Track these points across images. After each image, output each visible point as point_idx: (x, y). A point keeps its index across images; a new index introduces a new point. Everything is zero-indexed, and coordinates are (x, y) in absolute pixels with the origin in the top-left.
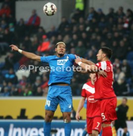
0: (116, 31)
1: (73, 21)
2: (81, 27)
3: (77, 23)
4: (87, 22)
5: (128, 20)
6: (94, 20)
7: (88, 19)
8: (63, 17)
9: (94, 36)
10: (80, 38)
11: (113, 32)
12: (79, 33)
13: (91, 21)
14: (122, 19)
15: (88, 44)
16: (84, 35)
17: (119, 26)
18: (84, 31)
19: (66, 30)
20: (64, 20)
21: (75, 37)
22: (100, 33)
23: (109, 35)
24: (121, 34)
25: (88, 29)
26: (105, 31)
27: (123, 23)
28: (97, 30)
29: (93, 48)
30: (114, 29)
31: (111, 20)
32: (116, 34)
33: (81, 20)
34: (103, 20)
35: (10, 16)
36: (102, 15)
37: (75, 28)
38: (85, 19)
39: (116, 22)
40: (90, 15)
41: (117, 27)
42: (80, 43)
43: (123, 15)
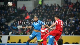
0: (53, 12)
1: (38, 8)
2: (41, 10)
4: (43, 9)
5: (57, 8)
6: (45, 8)
7: (43, 8)
8: (34, 7)
9: (45, 14)
10: (40, 14)
11: (52, 12)
12: (40, 12)
13: (44, 8)
14: (55, 8)
15: (43, 17)
16: (42, 13)
17: (54, 10)
18: (42, 12)
19: (35, 11)
20: (35, 8)
21: (38, 14)
22: (47, 13)
24: (55, 13)
25: (43, 11)
26: (49, 12)
27: (56, 9)
28: (46, 12)
29: (45, 18)
30: (52, 11)
31: (51, 8)
32: (53, 13)
33: (41, 8)
34: (48, 8)
35: (15, 7)
36: (48, 6)
37: (38, 11)
38: (42, 8)
40: (44, 6)
41: (53, 11)
42: (40, 16)
43: (56, 6)
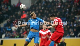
0: (55, 9)
1: (36, 5)
2: (40, 7)
3: (38, 6)
4: (42, 5)
5: (60, 4)
6: (45, 4)
7: (43, 4)
8: (32, 3)
9: (45, 11)
10: (39, 12)
11: (54, 9)
12: (39, 10)
13: (44, 5)
14: (58, 3)
15: (43, 15)
16: (41, 11)
17: (56, 7)
18: (41, 9)
19: (33, 9)
20: (32, 4)
21: (37, 12)
22: (48, 10)
23: (52, 11)
24: (57, 10)
25: (43, 8)
26: (50, 9)
27: (58, 5)
28: (47, 8)
29: (45, 16)
30: (54, 8)
31: (53, 4)
32: (55, 10)
33: (40, 4)
34: (49, 4)
35: (9, 3)
36: (49, 2)
37: (37, 8)
38: (41, 4)
39: (55, 5)
40: (44, 2)
41: (55, 7)
42: (39, 14)
43: (58, 2)
